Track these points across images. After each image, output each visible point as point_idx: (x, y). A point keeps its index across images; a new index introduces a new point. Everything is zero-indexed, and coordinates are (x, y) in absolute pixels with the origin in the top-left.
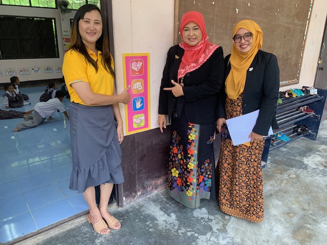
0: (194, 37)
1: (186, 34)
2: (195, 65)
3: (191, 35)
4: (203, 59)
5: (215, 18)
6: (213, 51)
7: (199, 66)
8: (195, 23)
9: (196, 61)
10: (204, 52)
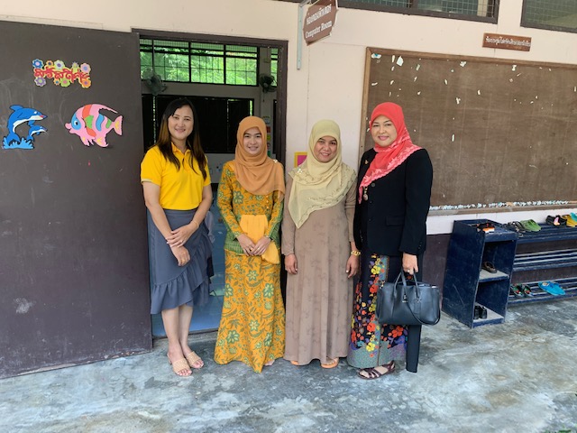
0: (386, 135)
1: (375, 130)
2: (380, 171)
3: (381, 132)
4: (393, 164)
5: (422, 111)
6: (408, 155)
7: (387, 173)
8: (387, 117)
9: (384, 167)
10: (397, 155)
